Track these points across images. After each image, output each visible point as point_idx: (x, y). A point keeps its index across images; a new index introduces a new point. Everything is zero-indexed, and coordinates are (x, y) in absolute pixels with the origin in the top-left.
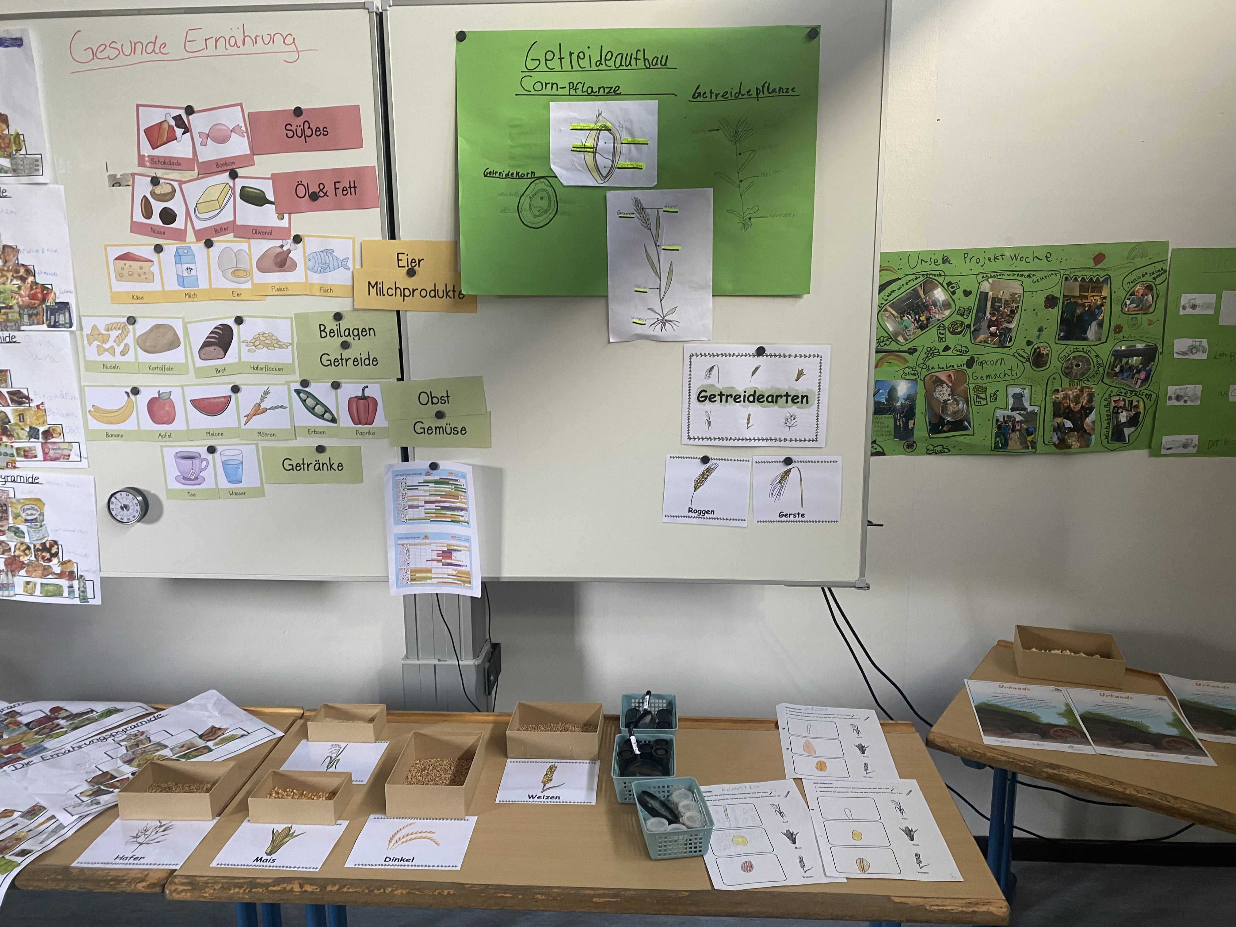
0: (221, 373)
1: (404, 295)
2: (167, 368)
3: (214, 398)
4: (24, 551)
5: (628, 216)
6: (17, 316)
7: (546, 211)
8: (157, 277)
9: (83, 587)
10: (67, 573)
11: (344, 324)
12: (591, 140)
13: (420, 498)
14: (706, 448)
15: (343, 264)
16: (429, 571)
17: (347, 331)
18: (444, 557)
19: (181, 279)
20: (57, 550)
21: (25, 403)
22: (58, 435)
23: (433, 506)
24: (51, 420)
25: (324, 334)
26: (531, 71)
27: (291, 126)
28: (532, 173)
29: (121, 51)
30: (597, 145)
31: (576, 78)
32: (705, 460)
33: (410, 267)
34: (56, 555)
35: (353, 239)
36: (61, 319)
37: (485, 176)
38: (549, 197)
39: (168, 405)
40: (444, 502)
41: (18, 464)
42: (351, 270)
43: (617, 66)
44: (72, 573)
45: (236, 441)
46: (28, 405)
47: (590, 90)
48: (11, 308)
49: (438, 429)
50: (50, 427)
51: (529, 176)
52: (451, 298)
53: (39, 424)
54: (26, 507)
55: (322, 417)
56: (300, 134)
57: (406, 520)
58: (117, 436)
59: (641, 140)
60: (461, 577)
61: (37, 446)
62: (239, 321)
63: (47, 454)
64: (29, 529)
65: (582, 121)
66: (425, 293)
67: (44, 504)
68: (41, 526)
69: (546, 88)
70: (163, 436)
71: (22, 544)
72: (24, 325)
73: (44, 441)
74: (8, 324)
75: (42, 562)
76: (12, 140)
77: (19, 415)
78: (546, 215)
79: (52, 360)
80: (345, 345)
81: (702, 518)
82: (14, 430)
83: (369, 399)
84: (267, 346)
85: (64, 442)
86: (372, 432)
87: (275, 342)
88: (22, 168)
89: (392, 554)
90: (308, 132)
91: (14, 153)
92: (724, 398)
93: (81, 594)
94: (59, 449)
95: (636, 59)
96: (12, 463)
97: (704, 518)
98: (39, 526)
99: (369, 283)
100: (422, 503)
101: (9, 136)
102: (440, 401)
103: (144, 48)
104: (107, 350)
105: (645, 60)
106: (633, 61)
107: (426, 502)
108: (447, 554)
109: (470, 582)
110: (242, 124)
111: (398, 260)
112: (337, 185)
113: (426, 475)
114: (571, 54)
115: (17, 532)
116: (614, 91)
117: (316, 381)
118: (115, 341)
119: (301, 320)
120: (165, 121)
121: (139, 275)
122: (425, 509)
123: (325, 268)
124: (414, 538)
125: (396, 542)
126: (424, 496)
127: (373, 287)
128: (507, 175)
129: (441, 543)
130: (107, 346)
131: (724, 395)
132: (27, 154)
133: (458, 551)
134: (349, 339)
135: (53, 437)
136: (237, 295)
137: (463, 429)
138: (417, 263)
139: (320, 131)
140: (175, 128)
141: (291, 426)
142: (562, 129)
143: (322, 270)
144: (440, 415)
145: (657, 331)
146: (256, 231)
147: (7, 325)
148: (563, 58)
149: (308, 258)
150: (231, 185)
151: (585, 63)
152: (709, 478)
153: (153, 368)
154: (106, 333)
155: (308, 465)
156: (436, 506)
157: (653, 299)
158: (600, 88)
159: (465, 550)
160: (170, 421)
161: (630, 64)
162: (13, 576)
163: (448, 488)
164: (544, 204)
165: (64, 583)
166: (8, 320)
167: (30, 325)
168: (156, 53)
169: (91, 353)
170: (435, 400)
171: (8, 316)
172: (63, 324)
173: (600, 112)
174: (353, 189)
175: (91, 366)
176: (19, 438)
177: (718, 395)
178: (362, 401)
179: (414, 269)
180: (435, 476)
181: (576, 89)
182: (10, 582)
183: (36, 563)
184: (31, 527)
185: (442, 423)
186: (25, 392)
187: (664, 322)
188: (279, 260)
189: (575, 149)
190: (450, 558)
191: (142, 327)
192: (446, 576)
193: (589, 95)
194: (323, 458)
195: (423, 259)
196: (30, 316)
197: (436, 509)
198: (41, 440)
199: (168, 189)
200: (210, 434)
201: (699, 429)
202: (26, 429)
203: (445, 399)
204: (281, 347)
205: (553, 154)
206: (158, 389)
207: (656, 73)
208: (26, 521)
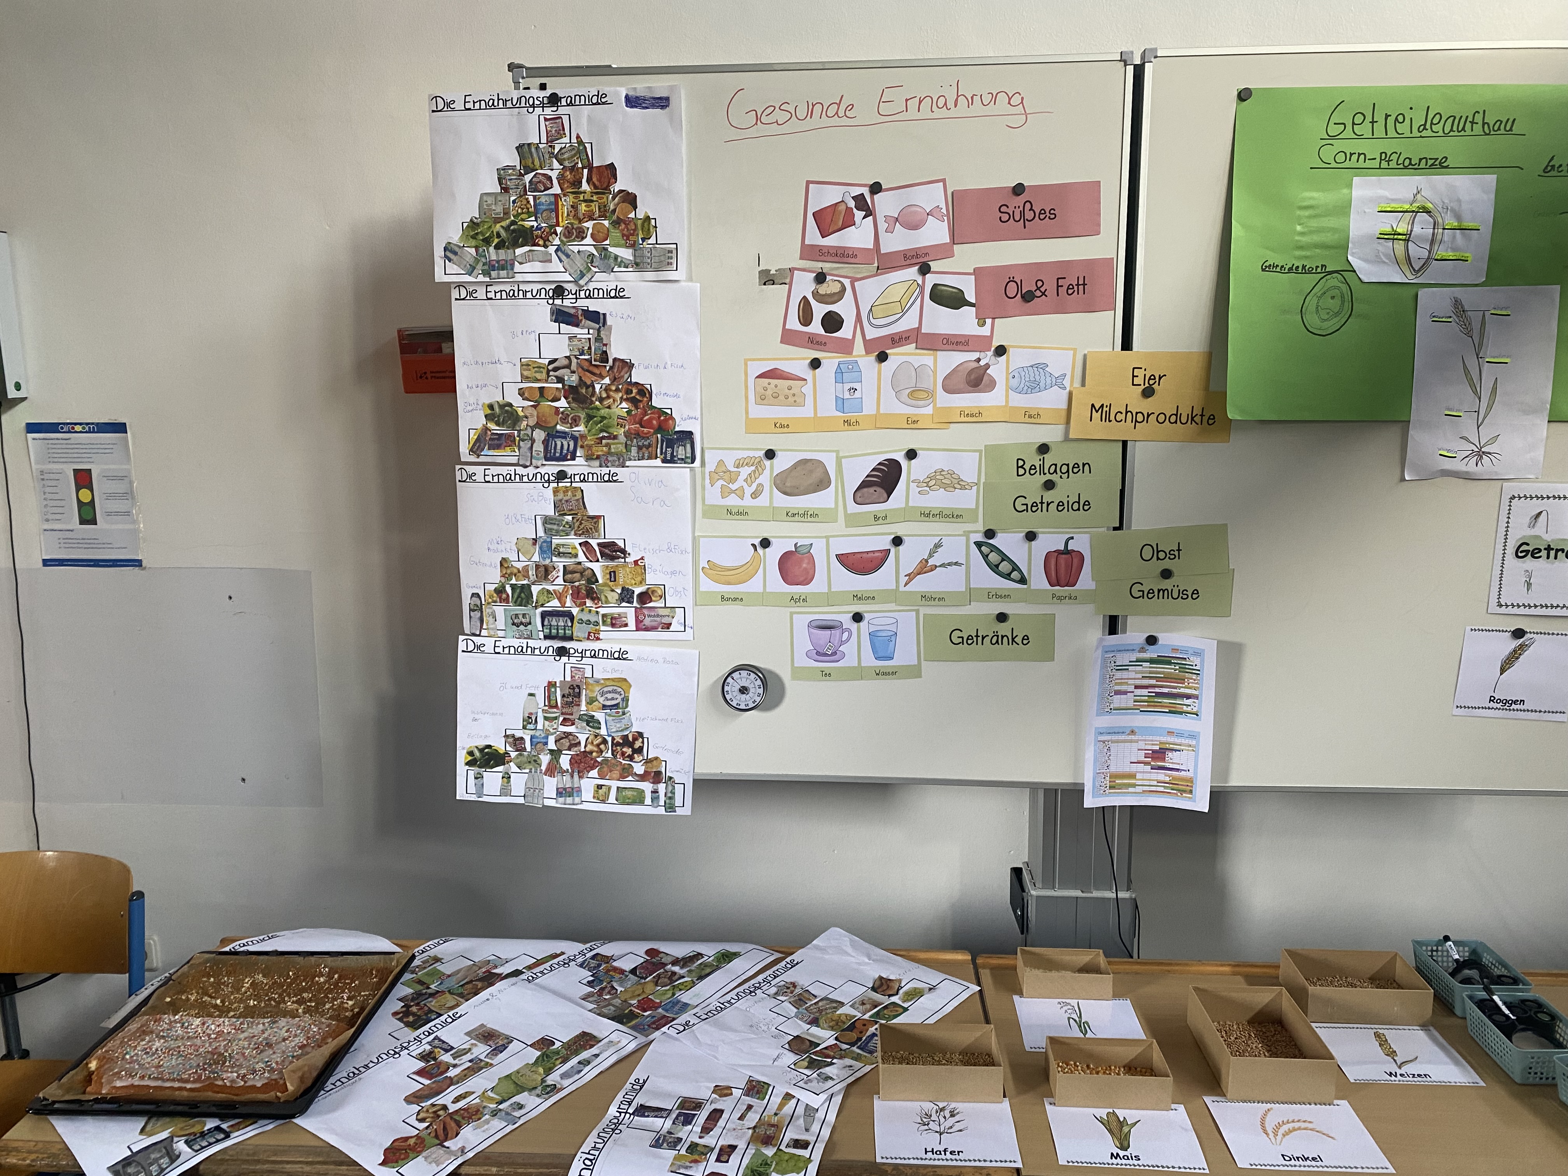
0: (881, 521)
1: (1136, 421)
2: (811, 515)
3: (867, 552)
4: (598, 745)
5: (1444, 320)
6: (622, 448)
7: (1337, 314)
8: (809, 401)
9: (671, 792)
10: (653, 774)
11: (1049, 459)
12: (1404, 225)
13: (1130, 682)
14: (1521, 618)
15: (1058, 381)
16: (1132, 776)
17: (1053, 467)
18: (1153, 759)
19: (840, 402)
20: (641, 745)
21: (619, 557)
22: (659, 598)
23: (1145, 692)
24: (651, 579)
25: (1021, 471)
26: (1333, 137)
27: (1008, 207)
28: (1322, 266)
29: (794, 114)
30: (1411, 231)
31: (1389, 146)
32: (1518, 633)
33: (1147, 385)
34: (640, 750)
35: (1075, 350)
36: (680, 452)
37: (1263, 270)
38: (1342, 296)
39: (806, 561)
40: (1162, 687)
41: (602, 635)
42: (1068, 389)
43: (1446, 132)
44: (658, 774)
45: (892, 606)
46: (623, 560)
47: (1407, 162)
48: (615, 437)
49: (1161, 592)
50: (649, 588)
51: (1319, 270)
52: (1197, 424)
53: (635, 584)
54: (606, 689)
55: (1007, 576)
56: (1017, 218)
57: (1111, 709)
58: (735, 599)
59: (1471, 225)
60: (1178, 784)
61: (629, 612)
62: (911, 454)
63: (642, 621)
64: (607, 718)
65: (1393, 200)
66: (1163, 418)
67: (630, 686)
68: (624, 714)
69: (1350, 160)
70: (795, 600)
71: (596, 736)
72: (630, 460)
73: (638, 606)
74: (610, 458)
75: (621, 760)
76: (639, 227)
77: (610, 572)
78: (1336, 320)
79: (662, 503)
80: (1049, 485)
81: (1506, 709)
82: (602, 591)
83: (1073, 554)
84: (945, 487)
85: (665, 607)
86: (1073, 595)
87: (956, 481)
88: (649, 261)
89: (1089, 754)
90: (1029, 215)
91: (641, 242)
92: (1552, 553)
93: (668, 801)
94: (658, 616)
95: (1472, 123)
96: (594, 634)
97: (1510, 710)
98: (621, 713)
99: (1093, 405)
100: (1132, 688)
101: (634, 221)
102: (1168, 555)
103: (824, 111)
104: (734, 492)
105: (1484, 124)
106: (1468, 125)
107: (1136, 687)
108: (1159, 754)
109: (1191, 792)
110: (943, 206)
111: (1134, 376)
112: (1061, 282)
113: (1140, 652)
114: (1387, 116)
115: (591, 721)
116: (1440, 163)
117: (1004, 531)
118: (746, 480)
119: (992, 454)
120: (843, 201)
121: (787, 397)
122: (1135, 696)
123: (1034, 387)
124: (1118, 733)
125: (1096, 737)
126: (1135, 679)
127: (1097, 411)
128: (1290, 269)
129: (1152, 741)
130: (734, 487)
131: (1553, 549)
132: (657, 244)
133: (1176, 750)
134: (1054, 477)
135: (651, 601)
136: (912, 423)
137: (1196, 592)
138: (1157, 379)
139: (1045, 213)
140: (855, 210)
141: (966, 589)
142: (1367, 210)
143: (1030, 390)
144: (1166, 574)
145: (1471, 466)
146: (947, 341)
147: (607, 459)
148: (1377, 122)
149: (1011, 375)
150: (920, 282)
151: (1403, 128)
152: (1521, 657)
153: (791, 515)
154: (736, 469)
155: (983, 638)
156: (1149, 692)
157: (1467, 425)
158: (1421, 160)
159: (1188, 750)
160: (807, 581)
161: (1463, 129)
162: (580, 777)
163: (1168, 669)
164: (1335, 304)
165: (647, 787)
166: (609, 453)
167: (639, 460)
168: (839, 117)
169: (713, 495)
170: (1161, 555)
171: (610, 449)
172: (682, 459)
173: (1419, 189)
174: (1081, 287)
175: (711, 512)
176: (607, 602)
177: (1545, 549)
178: (1063, 556)
179: (1153, 388)
180: (1152, 653)
181: (1389, 161)
182: (575, 786)
183: (613, 761)
184: (610, 715)
185: (1167, 584)
186: (621, 544)
187: (1480, 454)
188: (973, 377)
189: (1382, 236)
190: (1163, 760)
191: (782, 463)
192: (1155, 783)
193: (1406, 168)
194: (1004, 629)
195: (1165, 375)
196: (640, 448)
197: (1148, 696)
198: (635, 604)
199: (836, 288)
200: (858, 597)
201: (1514, 593)
202: (617, 590)
203: (1176, 553)
204: (963, 488)
205: (1352, 243)
206: (795, 541)
207: (1499, 142)
208: (604, 707)
